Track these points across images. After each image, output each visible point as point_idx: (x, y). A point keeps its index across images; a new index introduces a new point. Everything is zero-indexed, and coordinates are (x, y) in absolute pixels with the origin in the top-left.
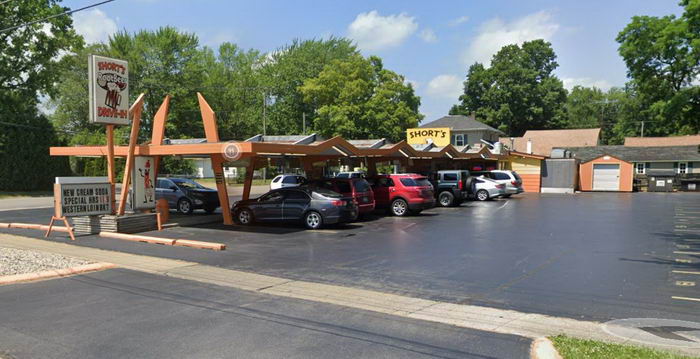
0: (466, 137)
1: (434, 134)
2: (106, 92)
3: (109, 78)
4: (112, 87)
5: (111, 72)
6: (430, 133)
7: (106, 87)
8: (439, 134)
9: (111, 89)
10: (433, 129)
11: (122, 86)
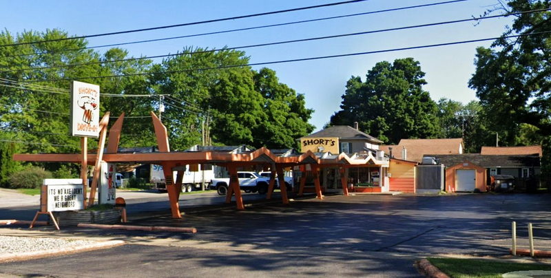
0: (350, 145)
1: (324, 142)
2: (83, 111)
3: (86, 100)
4: (88, 107)
5: (88, 95)
6: (321, 142)
7: (83, 108)
8: (329, 143)
9: (87, 109)
10: (324, 139)
11: (94, 106)
